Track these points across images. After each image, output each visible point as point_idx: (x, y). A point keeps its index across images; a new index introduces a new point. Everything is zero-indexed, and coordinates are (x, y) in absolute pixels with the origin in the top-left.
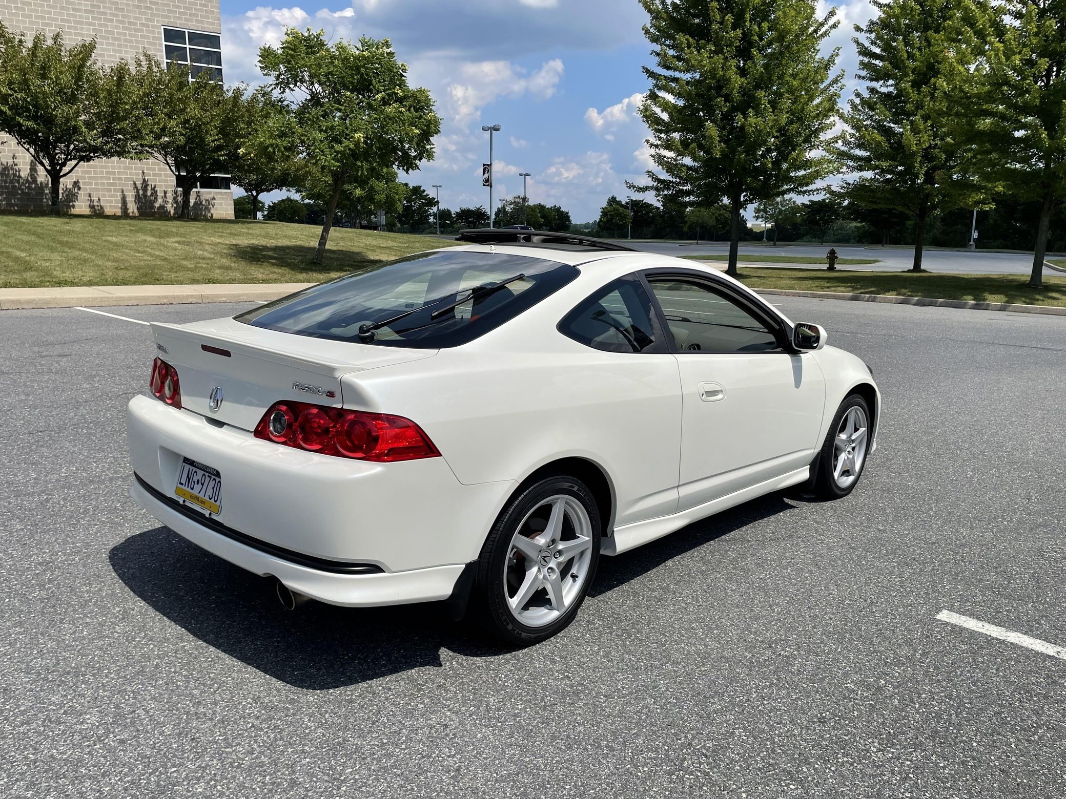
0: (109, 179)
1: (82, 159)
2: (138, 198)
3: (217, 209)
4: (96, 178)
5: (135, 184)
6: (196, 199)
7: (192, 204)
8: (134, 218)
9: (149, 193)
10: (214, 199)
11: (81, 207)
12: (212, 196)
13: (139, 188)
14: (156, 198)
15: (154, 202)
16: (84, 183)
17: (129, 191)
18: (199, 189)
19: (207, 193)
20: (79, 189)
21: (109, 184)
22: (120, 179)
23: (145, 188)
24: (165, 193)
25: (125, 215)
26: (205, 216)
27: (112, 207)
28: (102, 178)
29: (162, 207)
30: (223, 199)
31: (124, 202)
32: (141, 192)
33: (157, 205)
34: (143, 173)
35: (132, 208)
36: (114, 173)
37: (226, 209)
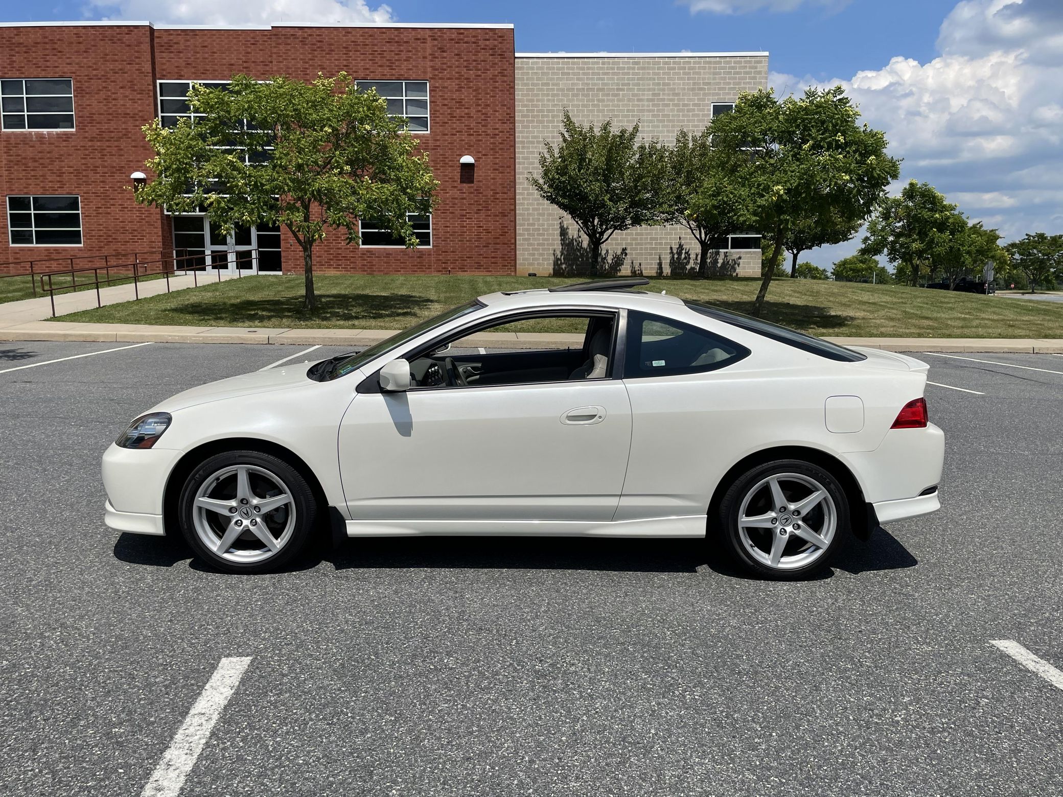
0: (651, 244)
1: (616, 228)
2: (672, 261)
3: (744, 268)
4: (641, 244)
5: (671, 248)
6: (724, 260)
7: (719, 265)
8: (666, 278)
9: (683, 256)
10: (741, 258)
11: (625, 270)
12: (740, 256)
13: (675, 251)
14: (689, 262)
15: (687, 265)
16: (631, 250)
17: (666, 255)
18: (729, 250)
19: (734, 253)
20: (626, 254)
21: (652, 249)
22: (661, 244)
23: (680, 254)
24: (697, 255)
25: (660, 275)
26: (731, 275)
27: (650, 269)
28: (646, 244)
29: (693, 269)
30: (751, 258)
31: (660, 264)
32: (676, 256)
33: (688, 267)
34: (680, 238)
35: (667, 270)
36: (656, 239)
37: (754, 268)
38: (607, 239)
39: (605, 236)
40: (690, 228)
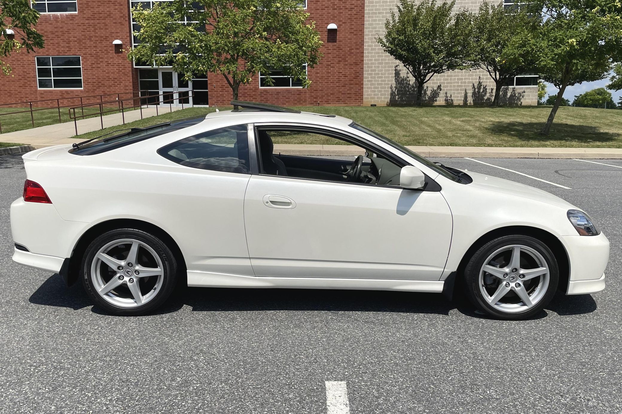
0: (458, 82)
1: (435, 72)
2: (474, 94)
3: (525, 99)
4: (451, 83)
5: (473, 85)
6: (512, 93)
7: (508, 96)
8: (470, 106)
9: (481, 91)
10: (524, 92)
11: (440, 101)
12: (523, 90)
13: (476, 87)
14: (486, 94)
15: (484, 96)
16: (444, 87)
17: (470, 90)
18: (515, 86)
19: (520, 88)
20: (441, 90)
21: (458, 86)
22: (465, 83)
23: (479, 88)
24: (492, 89)
25: (465, 105)
26: (517, 104)
27: (458, 100)
28: (454, 83)
29: (489, 99)
30: (531, 92)
31: (466, 97)
32: (477, 90)
33: (486, 98)
34: (480, 78)
35: (470, 100)
36: (462, 79)
37: (532, 99)
38: (429, 80)
39: (427, 78)
40: (489, 71)
